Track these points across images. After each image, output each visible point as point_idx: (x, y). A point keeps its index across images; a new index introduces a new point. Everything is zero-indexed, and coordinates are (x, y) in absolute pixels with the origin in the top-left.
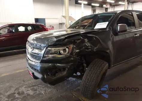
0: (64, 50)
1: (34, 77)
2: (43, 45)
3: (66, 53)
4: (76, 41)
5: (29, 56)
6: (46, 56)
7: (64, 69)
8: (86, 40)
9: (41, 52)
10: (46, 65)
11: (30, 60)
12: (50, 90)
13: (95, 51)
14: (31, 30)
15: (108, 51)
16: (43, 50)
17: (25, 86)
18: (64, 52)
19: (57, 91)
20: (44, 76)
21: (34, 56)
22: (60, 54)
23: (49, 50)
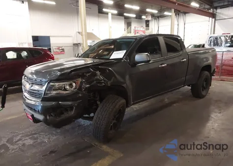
0: (71, 85)
1: (34, 121)
2: (44, 80)
3: (72, 89)
4: (85, 74)
5: (26, 94)
6: (48, 93)
7: (71, 108)
8: (98, 73)
9: (42, 88)
10: (49, 104)
11: (28, 99)
12: (55, 137)
13: (109, 85)
14: (26, 57)
15: (124, 85)
16: (44, 85)
17: (21, 135)
18: (70, 87)
19: (65, 137)
20: (46, 117)
21: (33, 93)
22: (65, 90)
23: (51, 85)
